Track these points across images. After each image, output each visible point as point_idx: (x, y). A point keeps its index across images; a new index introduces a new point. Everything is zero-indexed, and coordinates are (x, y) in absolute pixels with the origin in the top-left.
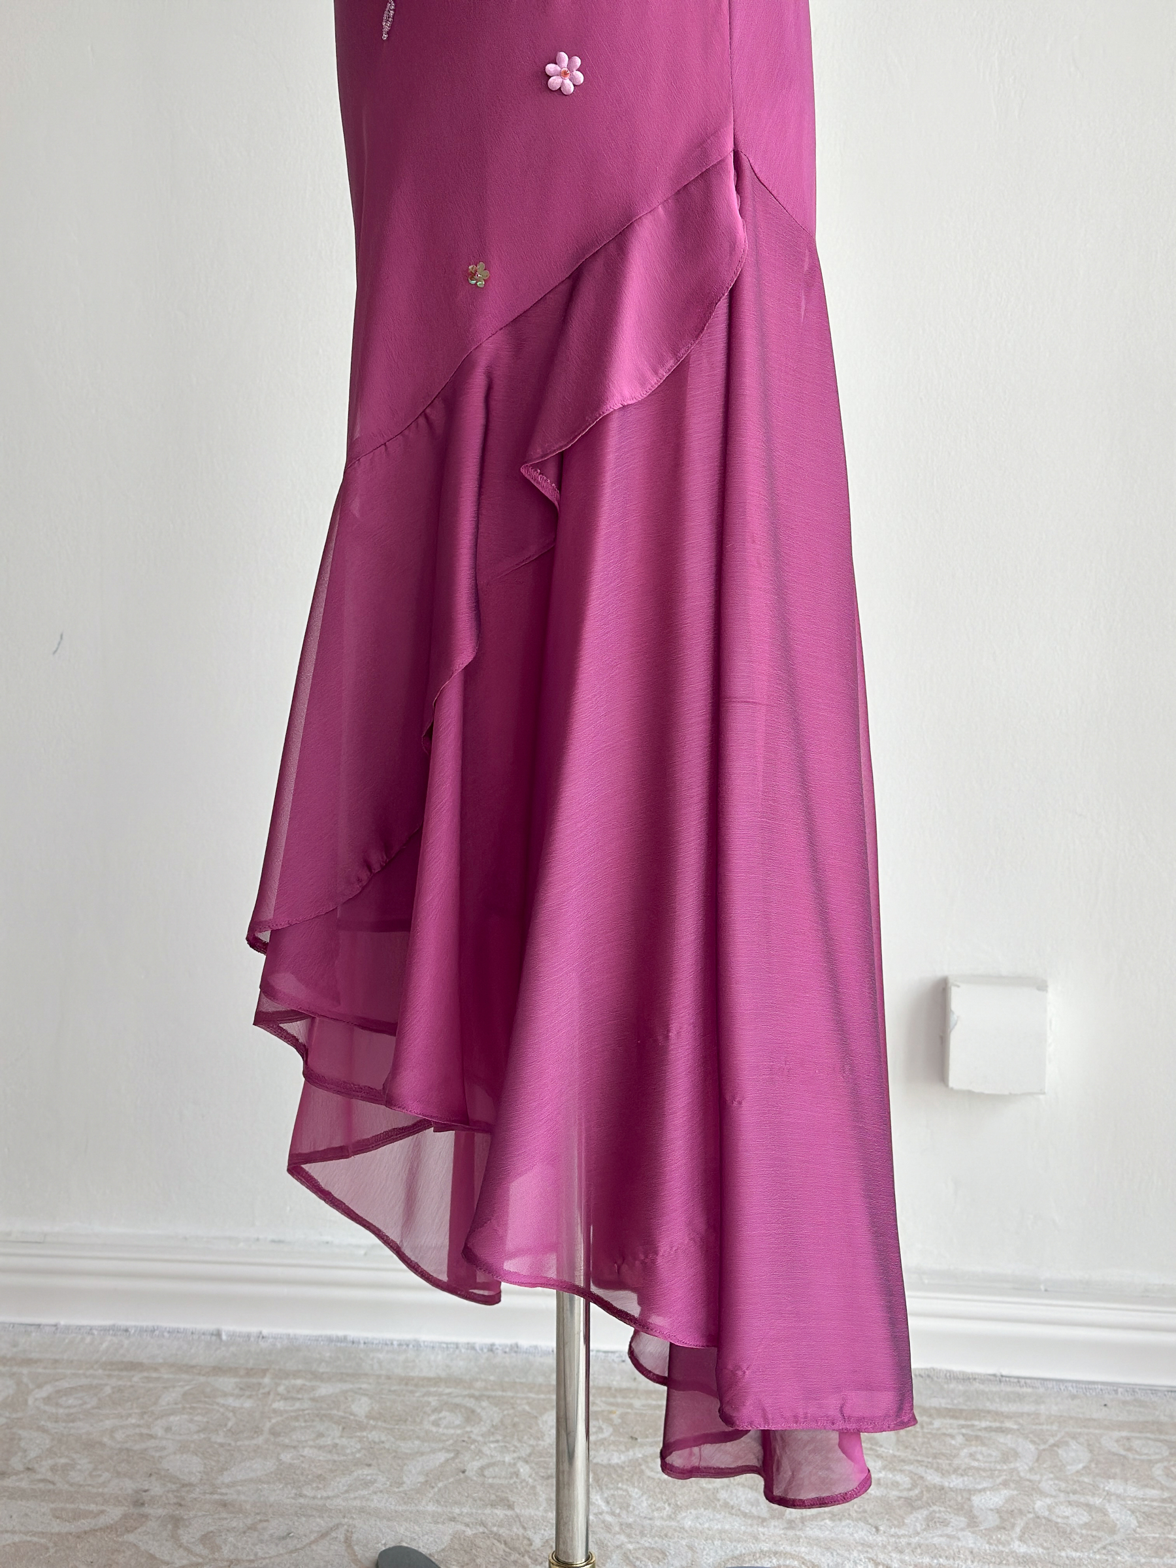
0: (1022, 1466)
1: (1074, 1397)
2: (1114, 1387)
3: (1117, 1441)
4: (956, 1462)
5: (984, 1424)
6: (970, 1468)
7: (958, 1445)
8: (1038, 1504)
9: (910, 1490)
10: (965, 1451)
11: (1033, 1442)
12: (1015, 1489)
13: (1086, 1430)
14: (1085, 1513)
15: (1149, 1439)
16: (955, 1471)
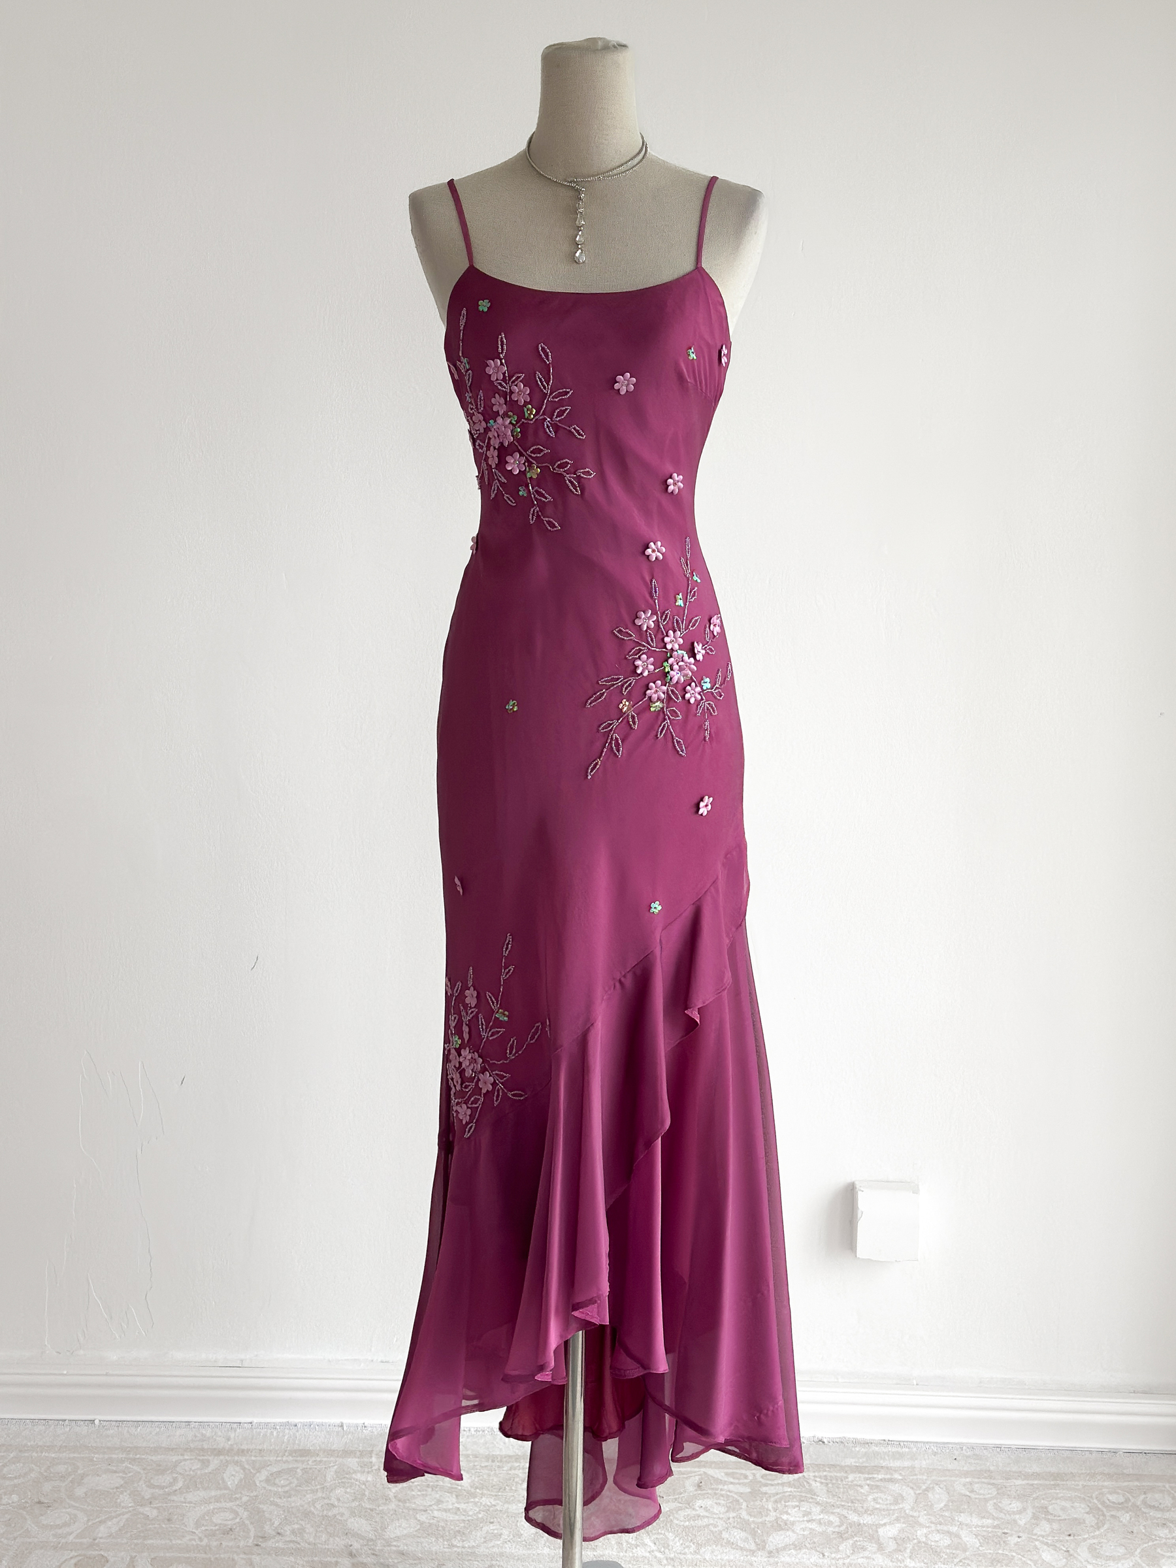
0: (907, 1506)
1: (935, 1454)
2: (961, 1446)
3: (964, 1485)
4: (866, 1505)
5: (880, 1477)
6: (876, 1509)
7: (865, 1492)
8: (921, 1533)
9: (840, 1526)
10: (871, 1497)
11: (912, 1488)
12: (903, 1523)
13: (944, 1478)
14: (948, 1538)
15: (984, 1483)
16: (866, 1512)
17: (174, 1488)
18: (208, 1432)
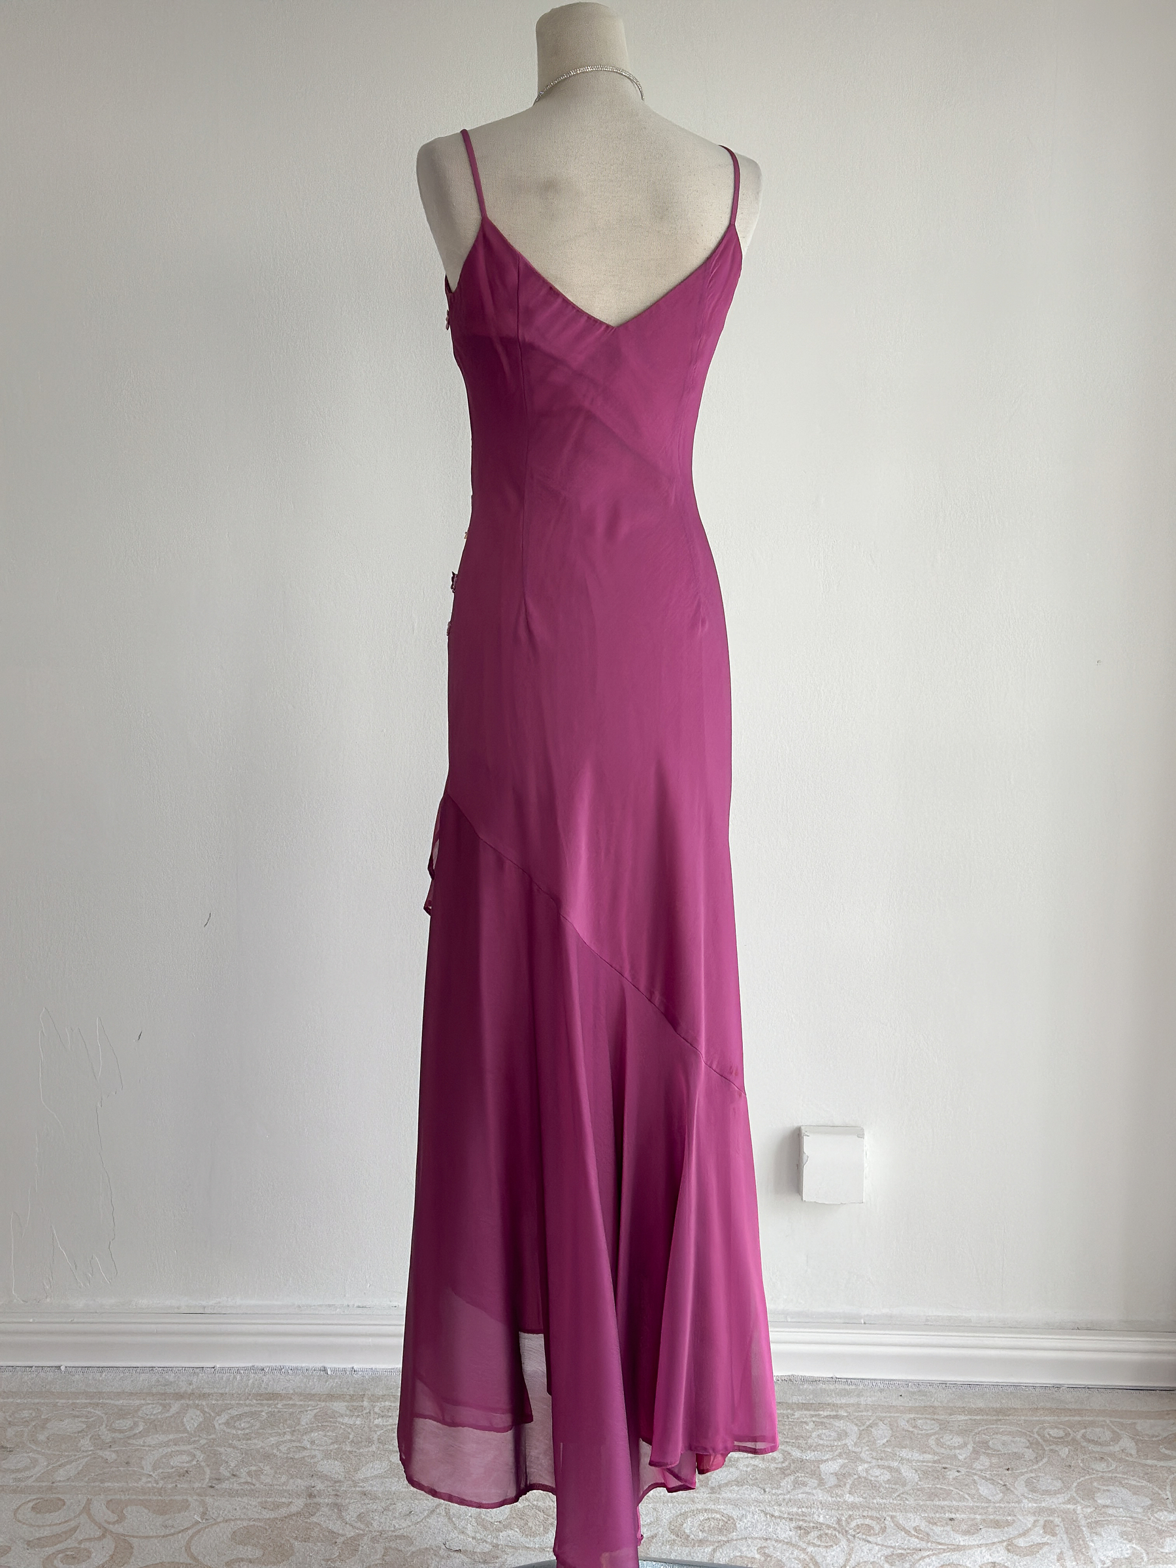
0: (849, 1442)
1: (881, 1391)
2: (907, 1383)
3: (908, 1422)
4: (810, 1441)
5: (826, 1414)
6: (819, 1445)
7: (810, 1429)
8: (860, 1468)
9: (783, 1462)
10: (815, 1433)
11: (856, 1425)
12: (846, 1458)
13: (889, 1415)
14: (888, 1473)
15: (926, 1418)
16: (810, 1447)
17: (134, 1432)
18: (171, 1377)
